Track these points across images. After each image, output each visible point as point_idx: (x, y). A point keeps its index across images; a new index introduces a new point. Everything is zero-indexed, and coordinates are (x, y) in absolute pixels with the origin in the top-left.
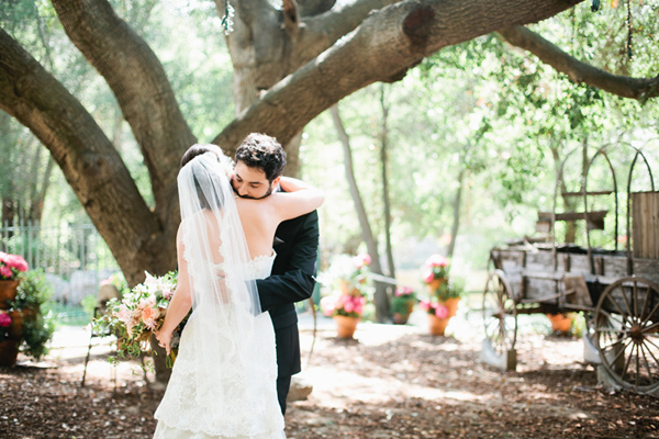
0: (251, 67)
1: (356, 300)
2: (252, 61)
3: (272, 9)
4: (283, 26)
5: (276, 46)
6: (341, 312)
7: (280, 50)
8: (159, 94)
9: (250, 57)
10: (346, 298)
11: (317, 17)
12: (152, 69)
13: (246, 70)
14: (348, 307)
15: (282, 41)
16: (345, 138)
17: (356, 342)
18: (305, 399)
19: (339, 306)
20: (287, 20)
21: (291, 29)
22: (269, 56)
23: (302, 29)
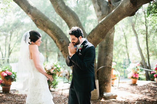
0: (100, 16)
1: (136, 74)
2: (101, 15)
3: (106, 2)
4: (108, 6)
5: (106, 10)
6: (132, 77)
7: (108, 11)
8: (77, 24)
9: (100, 14)
10: (134, 74)
11: (117, 3)
12: (75, 18)
13: (99, 17)
14: (134, 76)
15: (108, 9)
16: (136, 35)
17: (137, 85)
18: (115, 99)
20: (109, 4)
21: (110, 6)
22: (105, 13)
23: (113, 6)
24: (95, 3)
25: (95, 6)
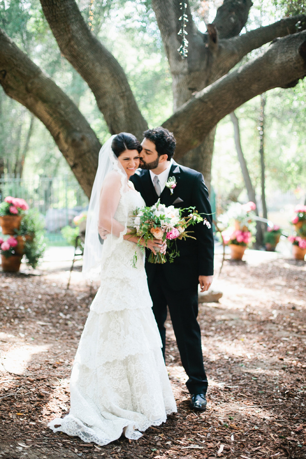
0: (184, 74)
1: (245, 234)
2: (186, 70)
3: (199, 33)
4: (207, 45)
5: (202, 59)
6: (234, 242)
7: (205, 63)
8: (123, 92)
9: (184, 67)
10: (238, 233)
11: (230, 39)
12: (118, 75)
13: (181, 76)
14: (240, 239)
15: (206, 56)
16: (236, 120)
17: (244, 263)
18: (217, 302)
19: (233, 238)
20: (210, 41)
21: (213, 48)
22: (198, 66)
23: (220, 47)
24: (169, 35)
25: (168, 44)
